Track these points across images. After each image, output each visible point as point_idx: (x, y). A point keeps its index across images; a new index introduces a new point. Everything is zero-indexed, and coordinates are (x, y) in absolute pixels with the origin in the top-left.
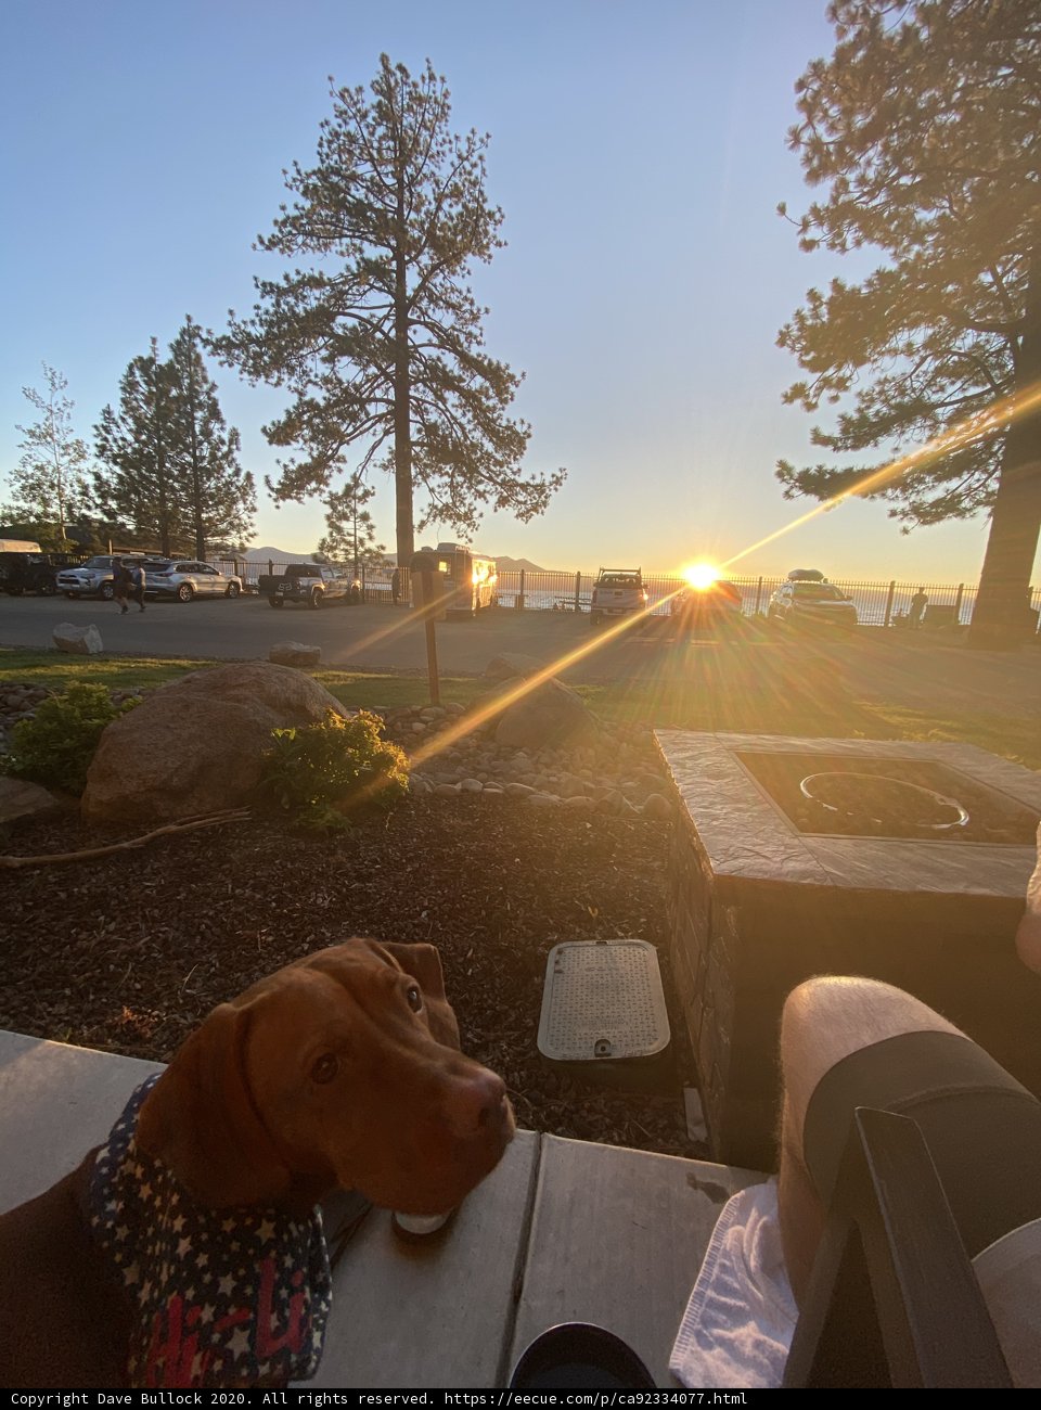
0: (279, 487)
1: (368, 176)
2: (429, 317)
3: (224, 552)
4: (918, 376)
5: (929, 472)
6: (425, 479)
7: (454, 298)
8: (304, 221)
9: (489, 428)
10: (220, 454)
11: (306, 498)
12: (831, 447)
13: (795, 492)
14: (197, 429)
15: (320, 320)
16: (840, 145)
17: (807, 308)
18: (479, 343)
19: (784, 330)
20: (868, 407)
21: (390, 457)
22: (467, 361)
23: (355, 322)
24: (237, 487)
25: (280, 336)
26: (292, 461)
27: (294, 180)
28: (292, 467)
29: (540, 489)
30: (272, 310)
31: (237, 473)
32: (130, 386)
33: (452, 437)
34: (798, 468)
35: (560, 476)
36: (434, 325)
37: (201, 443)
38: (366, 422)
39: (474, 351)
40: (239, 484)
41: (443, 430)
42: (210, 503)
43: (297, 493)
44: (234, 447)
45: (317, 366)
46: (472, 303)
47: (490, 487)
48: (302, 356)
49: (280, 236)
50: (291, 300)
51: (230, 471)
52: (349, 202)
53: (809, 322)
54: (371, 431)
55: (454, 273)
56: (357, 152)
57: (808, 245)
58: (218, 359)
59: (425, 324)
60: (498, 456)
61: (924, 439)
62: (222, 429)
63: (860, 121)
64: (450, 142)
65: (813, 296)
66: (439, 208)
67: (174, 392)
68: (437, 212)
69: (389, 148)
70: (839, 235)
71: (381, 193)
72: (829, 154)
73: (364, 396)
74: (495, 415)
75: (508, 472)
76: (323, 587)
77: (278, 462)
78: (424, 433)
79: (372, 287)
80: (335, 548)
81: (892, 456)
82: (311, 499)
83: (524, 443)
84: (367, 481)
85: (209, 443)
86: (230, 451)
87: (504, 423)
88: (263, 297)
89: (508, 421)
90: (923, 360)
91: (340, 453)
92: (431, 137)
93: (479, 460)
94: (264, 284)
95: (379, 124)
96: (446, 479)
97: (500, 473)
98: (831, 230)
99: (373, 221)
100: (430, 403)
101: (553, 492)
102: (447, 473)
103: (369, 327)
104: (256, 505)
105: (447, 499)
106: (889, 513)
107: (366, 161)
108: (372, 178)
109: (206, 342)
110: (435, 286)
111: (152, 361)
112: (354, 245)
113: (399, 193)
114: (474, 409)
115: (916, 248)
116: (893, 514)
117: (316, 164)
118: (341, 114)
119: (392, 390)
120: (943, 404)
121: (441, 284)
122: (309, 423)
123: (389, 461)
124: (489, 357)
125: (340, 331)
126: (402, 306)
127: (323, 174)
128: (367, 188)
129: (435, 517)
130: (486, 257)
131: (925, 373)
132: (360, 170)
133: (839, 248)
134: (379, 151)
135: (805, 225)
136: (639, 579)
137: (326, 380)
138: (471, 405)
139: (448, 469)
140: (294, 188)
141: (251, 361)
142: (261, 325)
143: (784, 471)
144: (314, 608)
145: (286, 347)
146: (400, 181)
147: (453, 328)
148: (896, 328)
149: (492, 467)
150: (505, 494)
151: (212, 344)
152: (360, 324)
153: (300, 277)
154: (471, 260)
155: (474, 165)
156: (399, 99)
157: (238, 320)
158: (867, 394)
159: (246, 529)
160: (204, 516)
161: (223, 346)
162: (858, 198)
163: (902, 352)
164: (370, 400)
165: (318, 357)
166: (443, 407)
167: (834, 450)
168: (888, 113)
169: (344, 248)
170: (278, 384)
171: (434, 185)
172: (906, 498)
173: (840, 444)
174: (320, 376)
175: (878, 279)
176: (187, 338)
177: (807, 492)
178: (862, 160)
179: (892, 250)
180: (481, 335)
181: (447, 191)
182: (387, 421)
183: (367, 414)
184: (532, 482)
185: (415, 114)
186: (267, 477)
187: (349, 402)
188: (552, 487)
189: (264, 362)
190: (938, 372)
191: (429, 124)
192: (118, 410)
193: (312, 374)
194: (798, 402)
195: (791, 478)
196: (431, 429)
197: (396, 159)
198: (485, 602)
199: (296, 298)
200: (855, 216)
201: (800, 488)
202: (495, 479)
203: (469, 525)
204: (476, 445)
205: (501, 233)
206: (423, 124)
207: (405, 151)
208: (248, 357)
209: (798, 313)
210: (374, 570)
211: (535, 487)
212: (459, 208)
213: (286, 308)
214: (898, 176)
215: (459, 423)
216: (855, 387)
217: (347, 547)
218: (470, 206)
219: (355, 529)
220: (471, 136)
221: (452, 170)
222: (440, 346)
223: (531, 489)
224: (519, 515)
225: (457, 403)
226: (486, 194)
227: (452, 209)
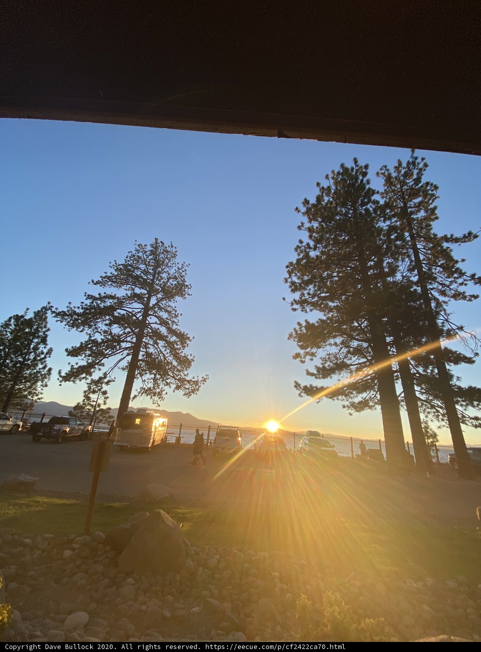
0: (65, 375)
1: (143, 269)
2: (158, 314)
4: (341, 354)
5: (354, 389)
6: (141, 375)
7: (169, 309)
8: (113, 278)
9: (176, 356)
10: (39, 358)
11: (77, 381)
12: (314, 377)
13: (302, 394)
14: (32, 346)
15: (110, 310)
16: (300, 284)
17: (298, 327)
18: (177, 325)
19: (290, 334)
20: (325, 363)
21: (127, 365)
22: (170, 330)
23: (125, 312)
24: (41, 374)
25: (89, 314)
26: (77, 364)
27: (113, 265)
28: (76, 366)
29: (196, 383)
30: (89, 304)
31: (44, 368)
32: (6, 325)
33: (158, 359)
34: (303, 385)
36: (159, 317)
37: (31, 353)
38: (119, 350)
39: (174, 327)
40: (43, 373)
41: (155, 356)
42: (23, 381)
43: (74, 379)
44: (48, 356)
45: (102, 326)
46: (176, 311)
47: (173, 381)
48: (97, 322)
49: (102, 281)
50: (99, 302)
51: (41, 367)
52: (133, 275)
53: (299, 332)
54: (121, 353)
55: (170, 301)
57: (295, 310)
58: (56, 319)
59: (156, 316)
60: (179, 368)
61: (348, 377)
62: (45, 347)
63: (306, 278)
64: (176, 264)
65: (299, 324)
66: (168, 282)
67: (27, 330)
69: (152, 262)
70: (304, 308)
71: (147, 274)
72: (297, 286)
73: (121, 340)
74: (180, 351)
75: (183, 375)
76: (68, 430)
77: (69, 364)
78: (145, 356)
79: (136, 301)
80: (84, 408)
81: (338, 383)
82: (80, 382)
83: (191, 363)
84: (112, 375)
85: (35, 353)
86: (45, 357)
87: (183, 355)
88: (86, 299)
89: (185, 354)
90: (341, 348)
91: (102, 362)
92: (169, 262)
93: (169, 369)
94: (89, 295)
96: (153, 376)
97: (179, 375)
98: (301, 306)
99: (141, 282)
100: (151, 345)
101: (202, 385)
102: (154, 373)
103: (130, 314)
104: (48, 384)
105: (151, 385)
106: (342, 406)
107: (143, 264)
109: (53, 312)
111: (22, 317)
112: (132, 288)
113: (154, 275)
114: (171, 348)
115: (331, 313)
116: (344, 407)
117: (124, 262)
118: (137, 250)
119: (135, 338)
120: (351, 365)
121: (165, 304)
122: (91, 349)
123: (126, 366)
124: (180, 330)
125: (117, 315)
126: (147, 309)
127: (125, 266)
128: (142, 272)
129: (142, 393)
130: (184, 298)
131: (343, 353)
132: (140, 266)
133: (304, 312)
134: (149, 262)
135: (292, 304)
136: (237, 431)
137: (105, 332)
138: (169, 347)
139: (154, 371)
140: (112, 268)
141: (72, 322)
142: (82, 309)
143: (297, 385)
144: (57, 442)
145: (90, 318)
146: (155, 272)
147: (167, 319)
148: (329, 337)
149: (175, 372)
150: (180, 384)
151: (56, 313)
152: (127, 313)
153: (105, 295)
154: (177, 298)
155: (183, 271)
156: (159, 250)
157: (72, 306)
158: (324, 358)
159: (37, 395)
160: (17, 387)
161: (61, 315)
162: (308, 298)
163: (334, 345)
164: (123, 341)
165: (104, 323)
166: (157, 347)
167: (316, 378)
168: (314, 277)
169: (127, 288)
170: (82, 331)
171: (168, 275)
172: (347, 400)
173: (317, 376)
174: (103, 330)
175: (320, 321)
176: (44, 310)
177: (307, 394)
178: (308, 288)
180: (178, 322)
181: (172, 277)
182: (130, 350)
183: (120, 347)
184: (193, 380)
185: (165, 255)
186: (60, 370)
187: (113, 343)
188: (202, 383)
189: (78, 322)
190: (349, 352)
191: (169, 258)
193: (99, 329)
194: (298, 359)
195: (300, 388)
196: (148, 355)
197: (155, 265)
199: (101, 302)
200: (308, 303)
201: (305, 393)
202: (176, 377)
203: (159, 398)
204: (169, 363)
205: (190, 291)
206: (167, 258)
207: (158, 264)
208: (71, 320)
209: (295, 329)
210: (101, 420)
211: (194, 382)
212: (176, 282)
213: (95, 304)
214: (320, 293)
215: (163, 354)
216: (319, 356)
217: (90, 408)
218: (180, 282)
219: (98, 398)
220: (183, 263)
221: (175, 271)
222: (161, 324)
223: (192, 383)
224: (185, 394)
225: (163, 345)
226: (186, 280)
227: (173, 282)
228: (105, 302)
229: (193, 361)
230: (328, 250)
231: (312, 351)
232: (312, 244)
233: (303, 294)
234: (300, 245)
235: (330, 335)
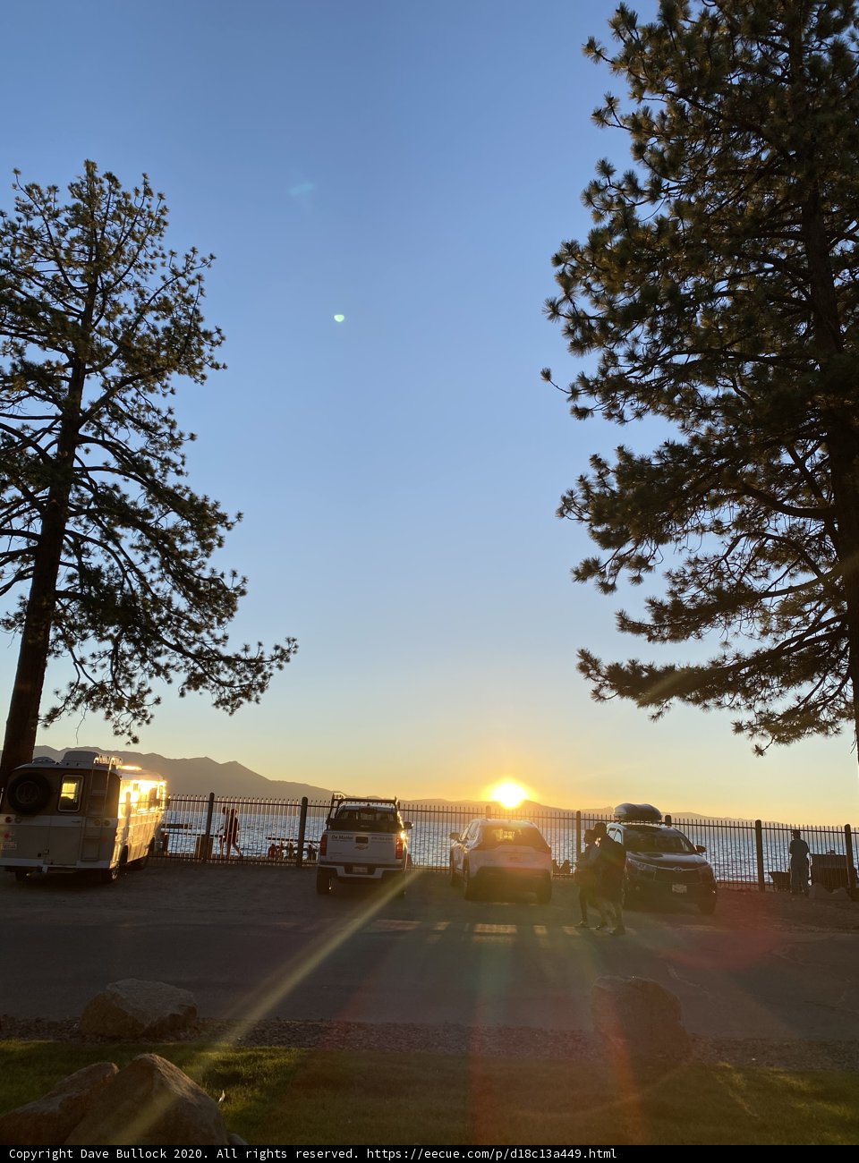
2: (111, 436)
4: (733, 559)
5: (774, 672)
6: (70, 644)
7: (149, 418)
9: (183, 579)
12: (644, 636)
13: (606, 692)
16: (603, 322)
17: (592, 474)
18: (179, 473)
19: (568, 496)
20: (682, 591)
21: (20, 610)
29: (256, 665)
33: (122, 588)
34: (606, 661)
35: (286, 647)
36: (116, 445)
39: (171, 480)
41: (110, 579)
46: (173, 426)
47: (176, 659)
52: (16, 297)
53: (596, 490)
55: (152, 390)
56: (39, 249)
57: (582, 413)
59: (104, 444)
60: (195, 617)
61: (757, 634)
63: (622, 300)
64: (163, 256)
65: (597, 462)
66: (139, 320)
68: (137, 322)
69: (83, 251)
70: (615, 406)
71: (63, 294)
72: (591, 328)
74: (195, 563)
75: (208, 639)
78: (77, 581)
79: (32, 393)
81: (721, 652)
83: (234, 602)
87: (206, 574)
89: (213, 571)
90: (736, 541)
92: (140, 248)
93: (162, 622)
95: (73, 227)
96: (108, 646)
97: (195, 640)
98: (604, 400)
99: (46, 322)
100: (94, 541)
101: (275, 671)
102: (110, 637)
103: (16, 439)
105: (104, 675)
106: (733, 727)
107: (50, 259)
108: (55, 278)
110: (124, 401)
112: (15, 345)
113: (89, 297)
114: (164, 552)
115: (706, 424)
116: (739, 728)
118: (24, 208)
119: (39, 521)
120: (767, 594)
121: (133, 400)
123: (18, 615)
124: (193, 490)
126: (72, 419)
128: (45, 287)
129: (78, 702)
130: (198, 378)
131: (741, 555)
132: (38, 267)
133: (616, 419)
134: (68, 252)
135: (575, 393)
138: (158, 548)
139: (112, 630)
143: (588, 664)
146: (93, 286)
147: (143, 452)
148: (697, 504)
149: (182, 632)
150: (200, 670)
154: (175, 379)
155: (192, 283)
156: (104, 206)
158: (678, 575)
162: (629, 372)
163: (711, 529)
166: (116, 549)
167: (649, 640)
168: (650, 296)
171: (137, 296)
172: (750, 707)
173: (655, 633)
175: (667, 451)
177: (622, 693)
178: (628, 337)
180: (183, 463)
181: (153, 303)
182: (26, 560)
184: (243, 655)
185: (123, 222)
188: (274, 664)
190: (760, 552)
191: (138, 235)
194: (593, 581)
195: (599, 673)
196: (89, 576)
197: (89, 263)
200: (630, 389)
201: (612, 688)
202: (186, 648)
203: (135, 716)
204: (162, 601)
205: (219, 354)
206: (131, 234)
207: (100, 257)
209: (582, 479)
211: (248, 662)
212: (167, 323)
214: (671, 354)
215: (137, 571)
218: (183, 322)
220: (191, 254)
221: (163, 283)
222: (123, 471)
223: (242, 665)
224: (221, 702)
225: (137, 543)
226: (202, 313)
227: (156, 322)
230: (698, 199)
231: (639, 551)
232: (644, 176)
233: (611, 358)
234: (603, 182)
235: (702, 497)
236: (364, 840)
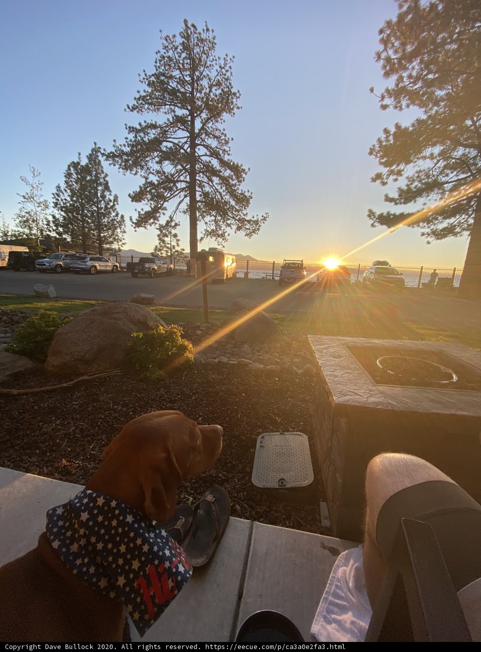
0: (136, 221)
1: (178, 76)
2: (206, 143)
3: (111, 252)
4: (436, 169)
5: (440, 215)
6: (203, 218)
7: (217, 133)
8: (148, 98)
9: (233, 194)
10: (109, 206)
11: (148, 227)
12: (393, 203)
13: (376, 224)
14: (99, 195)
15: (155, 144)
16: (400, 60)
17: (383, 137)
18: (228, 154)
19: (372, 147)
20: (412, 184)
21: (187, 207)
22: (223, 163)
23: (171, 145)
24: (117, 222)
25: (137, 152)
26: (142, 210)
27: (144, 79)
28: (142, 213)
29: (256, 222)
30: (133, 139)
31: (117, 215)
32: (68, 175)
33: (215, 198)
34: (378, 213)
35: (265, 216)
36: (208, 146)
37: (101, 201)
38: (176, 191)
39: (226, 158)
40: (118, 220)
41: (212, 195)
42: (105, 229)
43: (144, 225)
44: (116, 203)
45: (154, 165)
46: (225, 136)
47: (233, 221)
48: (147, 161)
49: (137, 105)
50: (142, 135)
51: (114, 214)
52: (169, 89)
53: (384, 144)
54: (179, 195)
55: (217, 121)
56: (173, 65)
57: (384, 107)
58: (108, 162)
59: (204, 146)
60: (237, 207)
61: (438, 199)
62: (110, 195)
63: (409, 48)
64: (216, 60)
65: (386, 131)
66: (210, 91)
67: (88, 178)
68: (209, 93)
69: (187, 63)
70: (399, 102)
71: (184, 84)
72: (394, 64)
73: (175, 179)
74: (236, 188)
75: (242, 214)
76: (156, 268)
77: (136, 210)
78: (203, 196)
79: (179, 128)
80: (162, 250)
81: (422, 207)
82: (151, 227)
83: (249, 201)
84: (177, 219)
85: (105, 201)
86: (114, 205)
87: (240, 192)
88: (129, 133)
89: (242, 191)
90: (438, 161)
91: (164, 206)
92: (207, 58)
93: (228, 209)
94: (130, 127)
95: (183, 52)
96: (213, 218)
97: (238, 215)
98: (395, 100)
99: (180, 98)
100: (206, 183)
101: (262, 224)
102: (213, 215)
103: (178, 147)
104: (126, 230)
105: (213, 227)
106: (421, 234)
107: (177, 69)
108: (180, 77)
109: (103, 155)
110: (208, 128)
111: (78, 163)
112: (171, 109)
113: (192, 84)
114: (226, 185)
115: (436, 108)
116: (423, 234)
117: (154, 71)
118: (165, 47)
119: (188, 177)
120: (447, 183)
121: (211, 127)
122: (150, 192)
123: (187, 209)
124: (233, 161)
125: (164, 149)
126: (193, 137)
127: (157, 76)
128: (177, 82)
129: (207, 235)
130: (232, 114)
131: (439, 167)
132: (174, 74)
133: (399, 108)
134: (183, 65)
135: (383, 97)
136: (302, 265)
137: (158, 172)
138: (225, 183)
139: (213, 213)
140: (144, 83)
141: (124, 163)
142: (128, 147)
143: (371, 214)
144: (151, 277)
145: (140, 157)
146: (193, 79)
147: (216, 147)
148: (425, 147)
149: (234, 212)
150: (240, 225)
151: (106, 155)
152: (174, 146)
153: (146, 124)
154: (225, 115)
155: (227, 71)
156: (192, 40)
157: (117, 144)
158: (411, 178)
159: (121, 241)
160: (102, 235)
161: (111, 156)
162: (408, 85)
163: (428, 158)
164: (178, 181)
165: (154, 161)
166: (212, 185)
167: (395, 204)
168: (422, 44)
169: (166, 111)
170: (136, 174)
171: (208, 81)
172: (429, 227)
173: (398, 202)
174: (155, 170)
175: (417, 123)
176: (94, 153)
177: (382, 224)
178: (410, 67)
179: (424, 109)
180: (230, 150)
181: (214, 83)
182: (186, 191)
183: (177, 188)
184: (252, 219)
185: (200, 47)
186: (131, 217)
187: (168, 182)
188: (262, 222)
189: (130, 164)
190: (447, 166)
191: (206, 52)
192: (63, 186)
193: (151, 169)
194: (378, 181)
195: (375, 217)
196: (206, 195)
197: (191, 68)
198: (230, 275)
199: (144, 134)
200: (407, 93)
201: (379, 222)
202: (236, 218)
203: (223, 239)
204: (227, 202)
205: (239, 102)
207: (195, 65)
208: (122, 161)
209: (379, 139)
210: (179, 260)
211: (254, 221)
212: (220, 91)
213: (140, 138)
214: (427, 74)
215: (219, 192)
216: (405, 174)
217: (167, 250)
218: (225, 90)
219: (171, 241)
220: (226, 57)
221: (217, 73)
222: (211, 156)
223: (252, 222)
224: (247, 235)
225: (218, 182)
226: (232, 84)
227: (216, 91)
228: (148, 133)
229: (251, 198)
231: (399, 168)
233: (401, 79)
235: (429, 142)
236: (293, 271)
